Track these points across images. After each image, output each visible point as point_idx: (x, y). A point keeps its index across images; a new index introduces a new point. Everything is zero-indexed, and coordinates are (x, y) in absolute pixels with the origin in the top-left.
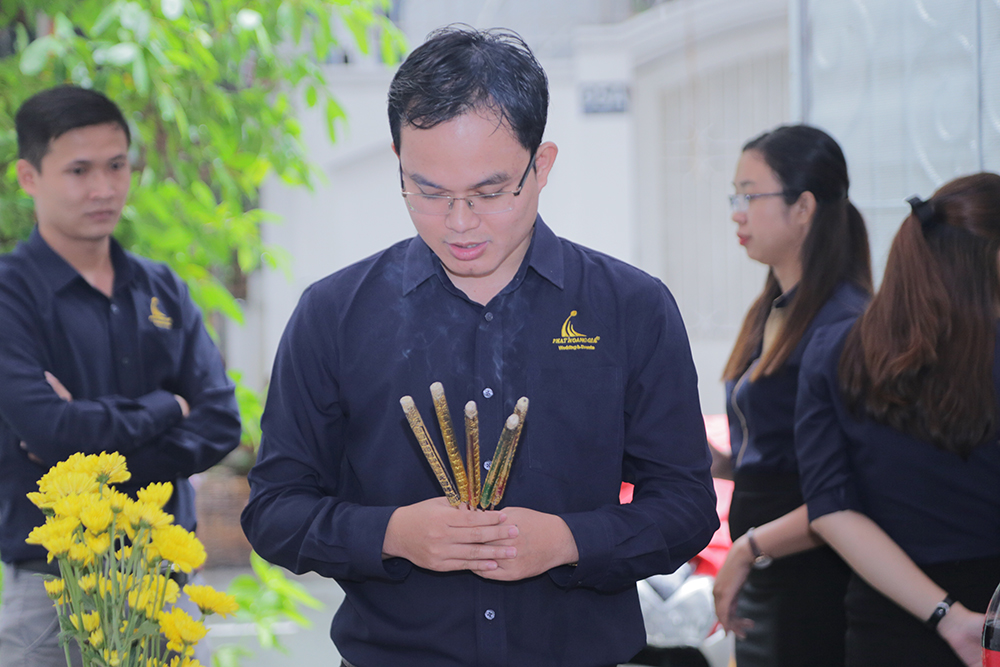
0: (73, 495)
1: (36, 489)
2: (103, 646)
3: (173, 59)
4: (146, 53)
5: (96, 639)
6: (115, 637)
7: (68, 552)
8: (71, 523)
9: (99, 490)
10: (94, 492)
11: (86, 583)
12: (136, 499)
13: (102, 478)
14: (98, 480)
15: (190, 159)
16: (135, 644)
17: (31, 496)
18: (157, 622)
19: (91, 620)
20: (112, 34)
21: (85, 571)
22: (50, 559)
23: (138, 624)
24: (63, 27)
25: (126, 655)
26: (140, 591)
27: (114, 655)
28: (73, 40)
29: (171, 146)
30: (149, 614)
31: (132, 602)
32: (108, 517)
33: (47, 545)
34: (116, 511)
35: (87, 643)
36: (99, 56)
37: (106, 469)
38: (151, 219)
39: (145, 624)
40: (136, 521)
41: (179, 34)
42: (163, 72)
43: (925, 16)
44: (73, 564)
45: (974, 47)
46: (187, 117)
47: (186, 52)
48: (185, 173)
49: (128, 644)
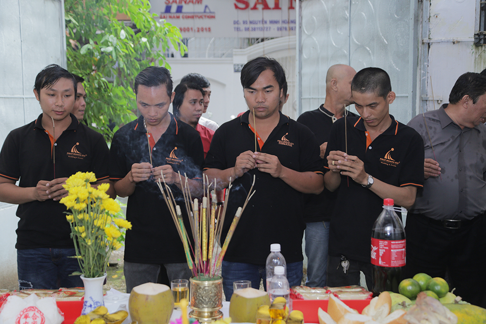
0: (76, 187)
2: (86, 237)
3: (123, 51)
4: (115, 48)
5: (83, 235)
6: (90, 235)
7: (73, 207)
8: (75, 197)
9: (86, 185)
10: (84, 186)
11: (80, 217)
12: (97, 189)
13: (87, 181)
14: (85, 181)
15: (127, 80)
16: (97, 238)
17: (63, 186)
18: (104, 230)
19: (81, 229)
20: (106, 44)
21: (80, 212)
23: (98, 230)
25: (93, 241)
26: (98, 219)
27: (90, 241)
28: (94, 45)
29: (122, 76)
30: (101, 228)
31: (95, 224)
32: (87, 195)
33: (66, 204)
34: (90, 193)
35: (80, 236)
36: (102, 50)
37: (88, 177)
39: (100, 230)
40: (96, 197)
41: (125, 44)
42: (120, 54)
43: (334, 44)
44: (75, 211)
45: (348, 54)
46: (127, 67)
47: (127, 49)
48: (126, 83)
49: (94, 237)
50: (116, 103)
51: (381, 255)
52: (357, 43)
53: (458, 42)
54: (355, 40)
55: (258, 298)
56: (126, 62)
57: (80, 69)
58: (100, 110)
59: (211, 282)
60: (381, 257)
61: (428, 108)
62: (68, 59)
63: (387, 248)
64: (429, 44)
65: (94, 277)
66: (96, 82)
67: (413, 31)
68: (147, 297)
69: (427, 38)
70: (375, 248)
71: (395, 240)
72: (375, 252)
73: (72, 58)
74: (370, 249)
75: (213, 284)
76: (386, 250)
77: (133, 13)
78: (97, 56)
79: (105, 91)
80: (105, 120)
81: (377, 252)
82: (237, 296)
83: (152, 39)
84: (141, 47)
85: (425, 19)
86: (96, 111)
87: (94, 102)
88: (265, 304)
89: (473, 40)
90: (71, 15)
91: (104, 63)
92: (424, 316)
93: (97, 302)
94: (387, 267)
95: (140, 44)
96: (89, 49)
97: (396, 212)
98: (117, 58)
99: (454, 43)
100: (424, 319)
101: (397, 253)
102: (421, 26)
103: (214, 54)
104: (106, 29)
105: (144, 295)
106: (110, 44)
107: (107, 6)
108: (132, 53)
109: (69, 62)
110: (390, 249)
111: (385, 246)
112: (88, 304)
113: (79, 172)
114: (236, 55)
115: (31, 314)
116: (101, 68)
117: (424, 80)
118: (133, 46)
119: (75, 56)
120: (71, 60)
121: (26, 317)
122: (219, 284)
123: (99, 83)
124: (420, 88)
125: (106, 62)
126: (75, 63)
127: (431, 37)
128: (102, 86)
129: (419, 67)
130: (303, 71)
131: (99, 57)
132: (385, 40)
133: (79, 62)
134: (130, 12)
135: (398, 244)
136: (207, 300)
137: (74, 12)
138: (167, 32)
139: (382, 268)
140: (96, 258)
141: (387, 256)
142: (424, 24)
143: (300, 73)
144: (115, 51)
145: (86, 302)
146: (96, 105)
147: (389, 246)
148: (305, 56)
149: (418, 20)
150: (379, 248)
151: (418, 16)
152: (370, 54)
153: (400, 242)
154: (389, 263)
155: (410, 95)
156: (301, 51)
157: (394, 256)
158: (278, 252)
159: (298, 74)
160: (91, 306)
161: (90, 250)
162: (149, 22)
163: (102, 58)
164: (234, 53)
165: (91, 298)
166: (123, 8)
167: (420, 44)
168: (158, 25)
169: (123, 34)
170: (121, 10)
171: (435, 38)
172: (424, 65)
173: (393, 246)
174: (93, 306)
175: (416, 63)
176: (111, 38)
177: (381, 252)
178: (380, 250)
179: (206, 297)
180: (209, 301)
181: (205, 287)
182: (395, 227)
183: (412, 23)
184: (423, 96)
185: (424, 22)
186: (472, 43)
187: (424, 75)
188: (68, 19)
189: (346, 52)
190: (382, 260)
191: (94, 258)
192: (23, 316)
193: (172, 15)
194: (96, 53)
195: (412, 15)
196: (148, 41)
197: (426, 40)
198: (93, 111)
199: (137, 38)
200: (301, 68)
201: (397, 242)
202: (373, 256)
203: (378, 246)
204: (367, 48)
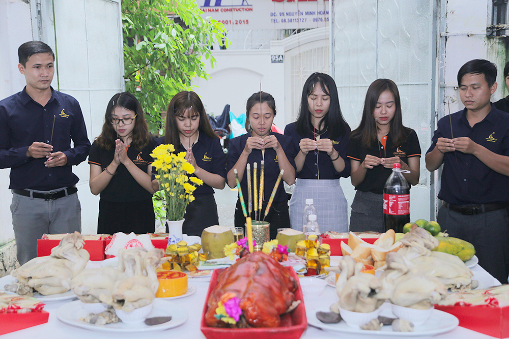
0: (161, 154)
1: (152, 153)
2: (170, 191)
3: (173, 47)
4: (167, 45)
6: (173, 189)
7: (161, 169)
8: (162, 161)
9: (167, 153)
11: (165, 176)
12: (177, 156)
13: (168, 150)
15: (177, 72)
16: (178, 191)
17: (150, 155)
18: (183, 186)
19: (167, 185)
20: (158, 41)
21: (165, 173)
22: (156, 170)
23: (178, 187)
24: (146, 39)
25: (175, 194)
26: (179, 178)
27: (173, 193)
28: (148, 42)
29: (172, 69)
30: (181, 184)
31: (177, 181)
32: (171, 160)
33: (156, 167)
34: (173, 159)
36: (155, 46)
37: (169, 148)
38: (168, 87)
39: (180, 186)
40: (178, 161)
41: (175, 40)
42: (171, 50)
43: (364, 38)
44: (163, 171)
45: (376, 46)
46: (177, 61)
47: (177, 45)
48: (176, 76)
49: (176, 191)
50: (167, 94)
51: (390, 206)
52: (384, 36)
53: (472, 35)
54: (382, 34)
55: (296, 236)
56: (176, 57)
57: (135, 64)
58: (153, 100)
59: (261, 226)
60: (391, 208)
61: (446, 94)
62: (125, 55)
63: (395, 201)
64: (446, 37)
65: (176, 220)
66: (150, 75)
67: (432, 26)
68: (215, 235)
69: (445, 32)
70: (386, 201)
71: (401, 194)
72: (386, 204)
73: (128, 54)
74: (383, 202)
75: (262, 227)
76: (394, 202)
77: (182, 12)
78: (151, 52)
79: (158, 83)
80: (157, 109)
81: (388, 204)
82: (281, 234)
83: (199, 35)
84: (189, 42)
85: (443, 15)
86: (149, 101)
87: (148, 93)
88: (302, 239)
89: (485, 32)
90: (127, 16)
91: (157, 58)
92: (413, 238)
93: (178, 239)
94: (395, 215)
95: (188, 40)
96: (143, 46)
97: (402, 173)
98: (169, 53)
99: (468, 36)
100: (414, 241)
101: (403, 204)
102: (439, 21)
103: (252, 46)
104: (158, 26)
105: (213, 233)
106: (162, 41)
107: (158, 6)
108: (182, 48)
109: (125, 58)
110: (398, 201)
111: (394, 199)
112: (172, 240)
113: (162, 144)
114: (273, 46)
115: (134, 244)
116: (154, 63)
117: (442, 69)
118: (182, 43)
119: (131, 53)
120: (128, 56)
121: (131, 246)
122: (267, 228)
123: (153, 76)
124: (439, 77)
125: (159, 56)
126: (130, 58)
127: (448, 31)
128: (155, 79)
129: (437, 58)
130: (336, 63)
131: (152, 53)
132: (408, 34)
133: (134, 57)
134: (179, 11)
135: (404, 197)
136: (258, 239)
137: (130, 13)
138: (212, 29)
139: (391, 216)
140: (177, 206)
141: (395, 207)
142: (441, 20)
143: (332, 64)
144: (167, 46)
145: (170, 239)
146: (150, 96)
147: (396, 198)
148: (337, 48)
149: (436, 16)
150: (389, 201)
151: (437, 13)
152: (395, 46)
153: (405, 196)
154: (397, 212)
155: (430, 82)
156: (333, 44)
157: (400, 207)
158: (311, 205)
159: (331, 65)
160: (174, 241)
161: (173, 200)
162: (196, 19)
163: (155, 54)
164: (271, 44)
165: (174, 236)
166: (173, 7)
167: (438, 37)
168: (204, 22)
169: (174, 32)
170: (170, 9)
171: (451, 31)
172: (442, 56)
173: (399, 199)
174: (175, 242)
175: (435, 54)
176: (164, 36)
177: (391, 204)
178: (390, 202)
179: (257, 237)
180: (259, 240)
181: (257, 229)
182: (401, 185)
183: (431, 18)
184: (441, 84)
185: (442, 17)
186: (485, 36)
187: (442, 65)
188: (124, 19)
189: (373, 44)
190: (392, 210)
191: (175, 207)
192: (129, 246)
193: (212, 9)
194: (150, 50)
195: (431, 12)
196: (195, 37)
197: (444, 34)
198: (147, 101)
199: (186, 34)
200: (334, 60)
201: (402, 196)
202: (385, 207)
203: (388, 199)
204: (393, 41)
